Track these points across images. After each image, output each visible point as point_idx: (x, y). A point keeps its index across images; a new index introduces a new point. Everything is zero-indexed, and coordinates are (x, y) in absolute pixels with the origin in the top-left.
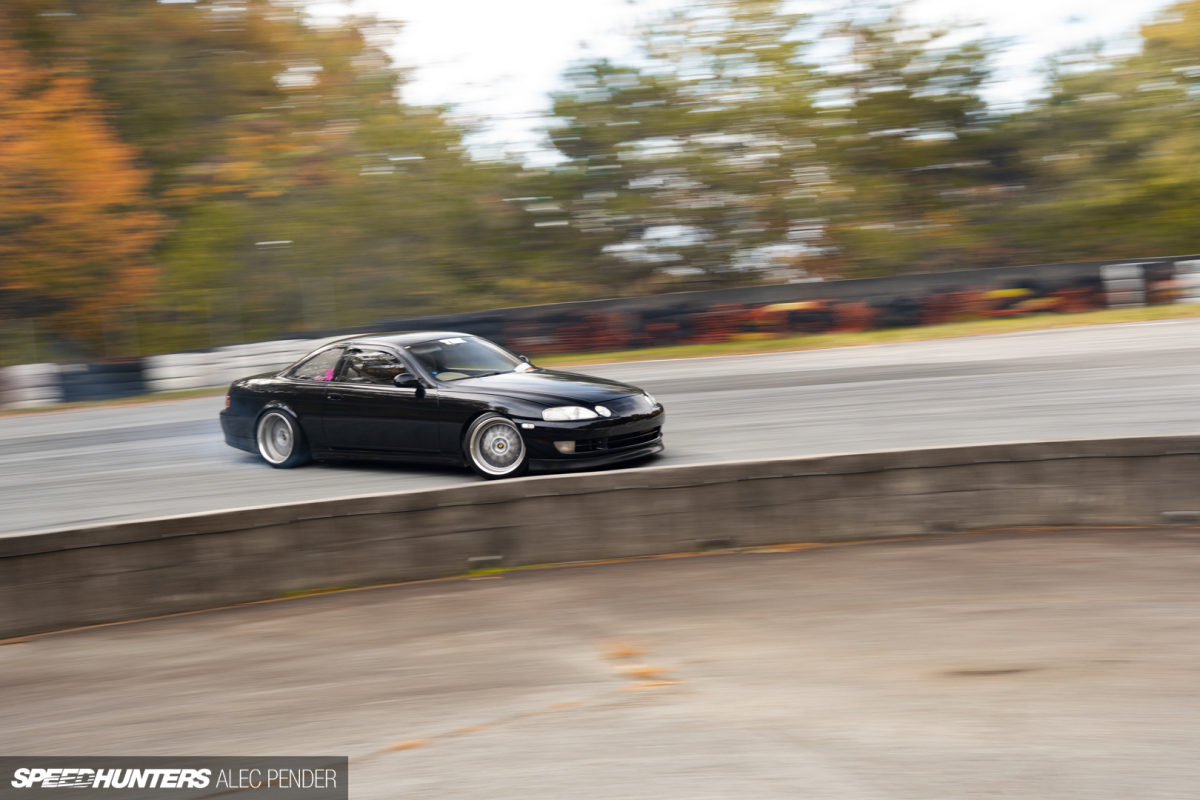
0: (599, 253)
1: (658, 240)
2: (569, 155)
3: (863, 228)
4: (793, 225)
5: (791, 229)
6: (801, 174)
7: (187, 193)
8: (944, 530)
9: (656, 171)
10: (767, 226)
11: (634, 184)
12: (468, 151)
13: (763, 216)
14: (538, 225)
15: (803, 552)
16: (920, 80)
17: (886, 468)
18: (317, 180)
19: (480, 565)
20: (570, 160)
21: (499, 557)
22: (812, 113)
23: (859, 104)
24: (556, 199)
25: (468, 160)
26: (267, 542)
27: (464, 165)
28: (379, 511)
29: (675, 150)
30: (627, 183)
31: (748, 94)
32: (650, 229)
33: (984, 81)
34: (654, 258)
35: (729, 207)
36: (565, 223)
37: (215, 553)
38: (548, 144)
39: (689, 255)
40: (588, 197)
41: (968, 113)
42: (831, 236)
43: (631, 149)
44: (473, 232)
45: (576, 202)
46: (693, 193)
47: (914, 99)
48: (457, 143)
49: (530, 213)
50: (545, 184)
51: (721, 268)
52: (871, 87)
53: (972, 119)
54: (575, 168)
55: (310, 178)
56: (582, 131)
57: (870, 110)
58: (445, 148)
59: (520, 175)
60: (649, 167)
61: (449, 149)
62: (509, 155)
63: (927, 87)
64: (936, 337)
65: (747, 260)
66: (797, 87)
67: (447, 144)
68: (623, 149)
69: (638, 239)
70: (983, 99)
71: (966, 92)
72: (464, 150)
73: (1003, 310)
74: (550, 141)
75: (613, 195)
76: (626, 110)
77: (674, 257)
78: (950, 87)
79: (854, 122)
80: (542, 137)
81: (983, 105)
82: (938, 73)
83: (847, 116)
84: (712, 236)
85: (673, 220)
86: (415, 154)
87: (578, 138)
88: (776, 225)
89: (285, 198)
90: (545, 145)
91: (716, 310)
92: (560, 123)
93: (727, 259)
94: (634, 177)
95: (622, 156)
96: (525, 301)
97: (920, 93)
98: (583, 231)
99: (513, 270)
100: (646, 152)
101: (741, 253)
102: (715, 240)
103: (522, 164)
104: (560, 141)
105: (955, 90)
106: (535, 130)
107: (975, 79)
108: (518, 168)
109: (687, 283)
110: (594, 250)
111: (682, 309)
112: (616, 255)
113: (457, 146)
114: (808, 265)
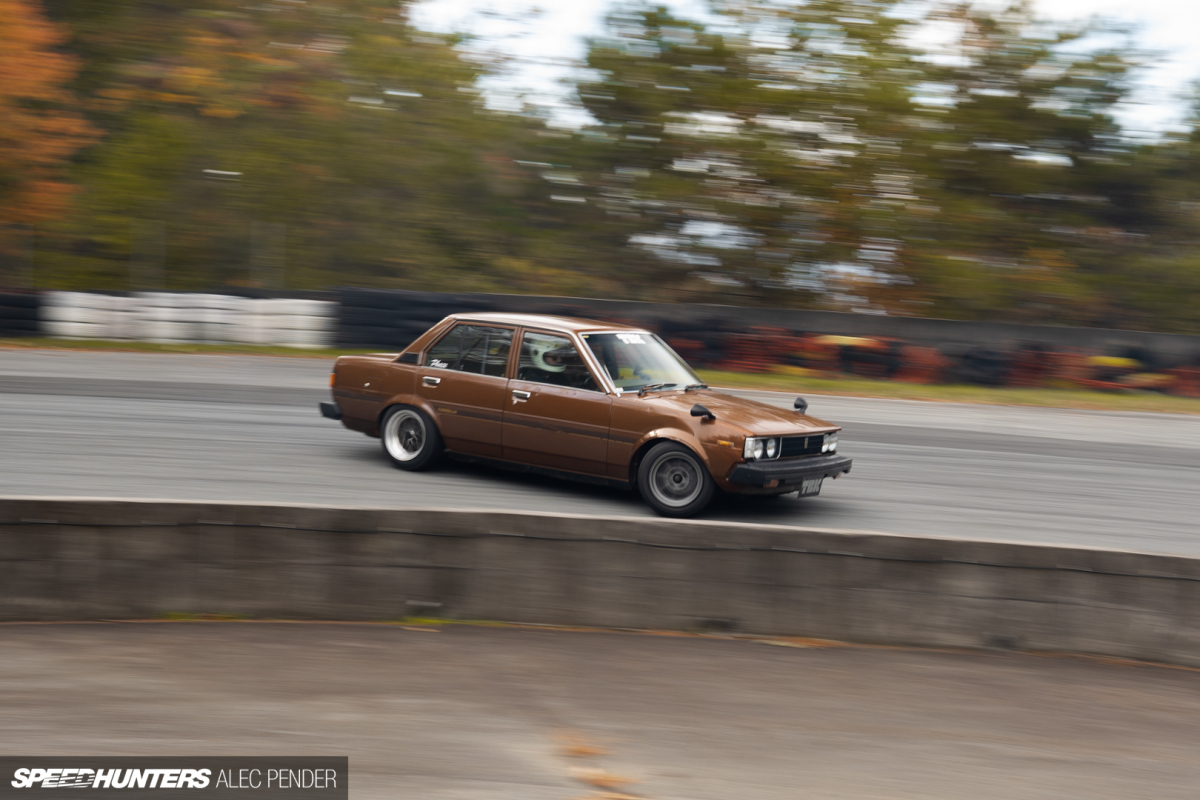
0: (625, 244)
1: (699, 237)
2: (598, 117)
3: (950, 258)
4: (865, 242)
5: (864, 246)
6: (882, 180)
7: (119, 97)
8: (1002, 646)
9: (708, 153)
10: (829, 239)
11: (679, 166)
12: (482, 96)
13: (825, 225)
14: (555, 198)
15: (819, 650)
16: (1043, 87)
17: (945, 559)
18: (287, 104)
19: (420, 612)
20: (600, 124)
21: (438, 604)
22: (910, 110)
23: (960, 106)
24: (574, 168)
25: (481, 107)
26: (147, 545)
27: (476, 112)
28: (294, 526)
29: (728, 130)
30: (672, 163)
31: (830, 76)
32: (691, 222)
33: (1122, 99)
34: (689, 259)
35: (786, 209)
36: (581, 200)
37: (80, 551)
38: (575, 100)
39: (729, 261)
40: (623, 172)
41: (1097, 136)
42: (904, 262)
43: (682, 121)
44: (471, 194)
45: (606, 176)
46: (744, 186)
47: (1034, 110)
48: (470, 83)
49: (547, 181)
50: (566, 149)
51: (769, 283)
52: (983, 87)
53: (1101, 143)
54: (603, 136)
55: (275, 99)
56: (620, 91)
57: (972, 116)
58: (454, 87)
59: (540, 133)
60: (699, 147)
61: (460, 89)
62: (528, 108)
63: (1051, 98)
64: (1018, 403)
65: (802, 278)
66: (894, 76)
67: (457, 82)
68: (673, 120)
69: (675, 233)
70: (1117, 122)
71: (1097, 110)
72: (478, 94)
73: (1105, 381)
74: (578, 97)
75: (646, 173)
76: (683, 73)
77: (710, 261)
78: (1072, 101)
79: (951, 127)
80: (568, 91)
81: (1117, 128)
82: (1065, 81)
83: (944, 119)
84: (760, 241)
85: (714, 215)
86: (408, 89)
87: (612, 98)
88: (845, 240)
89: (242, 120)
90: (572, 102)
91: (756, 331)
92: (593, 76)
93: (777, 271)
94: (680, 157)
95: (672, 129)
96: (520, 289)
97: (1042, 104)
98: (609, 213)
99: (513, 251)
100: (698, 128)
101: (797, 267)
102: (762, 246)
103: (546, 120)
104: (588, 98)
105: (1079, 106)
106: (563, 81)
107: (1111, 95)
108: (540, 125)
109: (721, 295)
110: (620, 240)
111: (714, 325)
112: (645, 248)
113: (470, 87)
114: (872, 293)
